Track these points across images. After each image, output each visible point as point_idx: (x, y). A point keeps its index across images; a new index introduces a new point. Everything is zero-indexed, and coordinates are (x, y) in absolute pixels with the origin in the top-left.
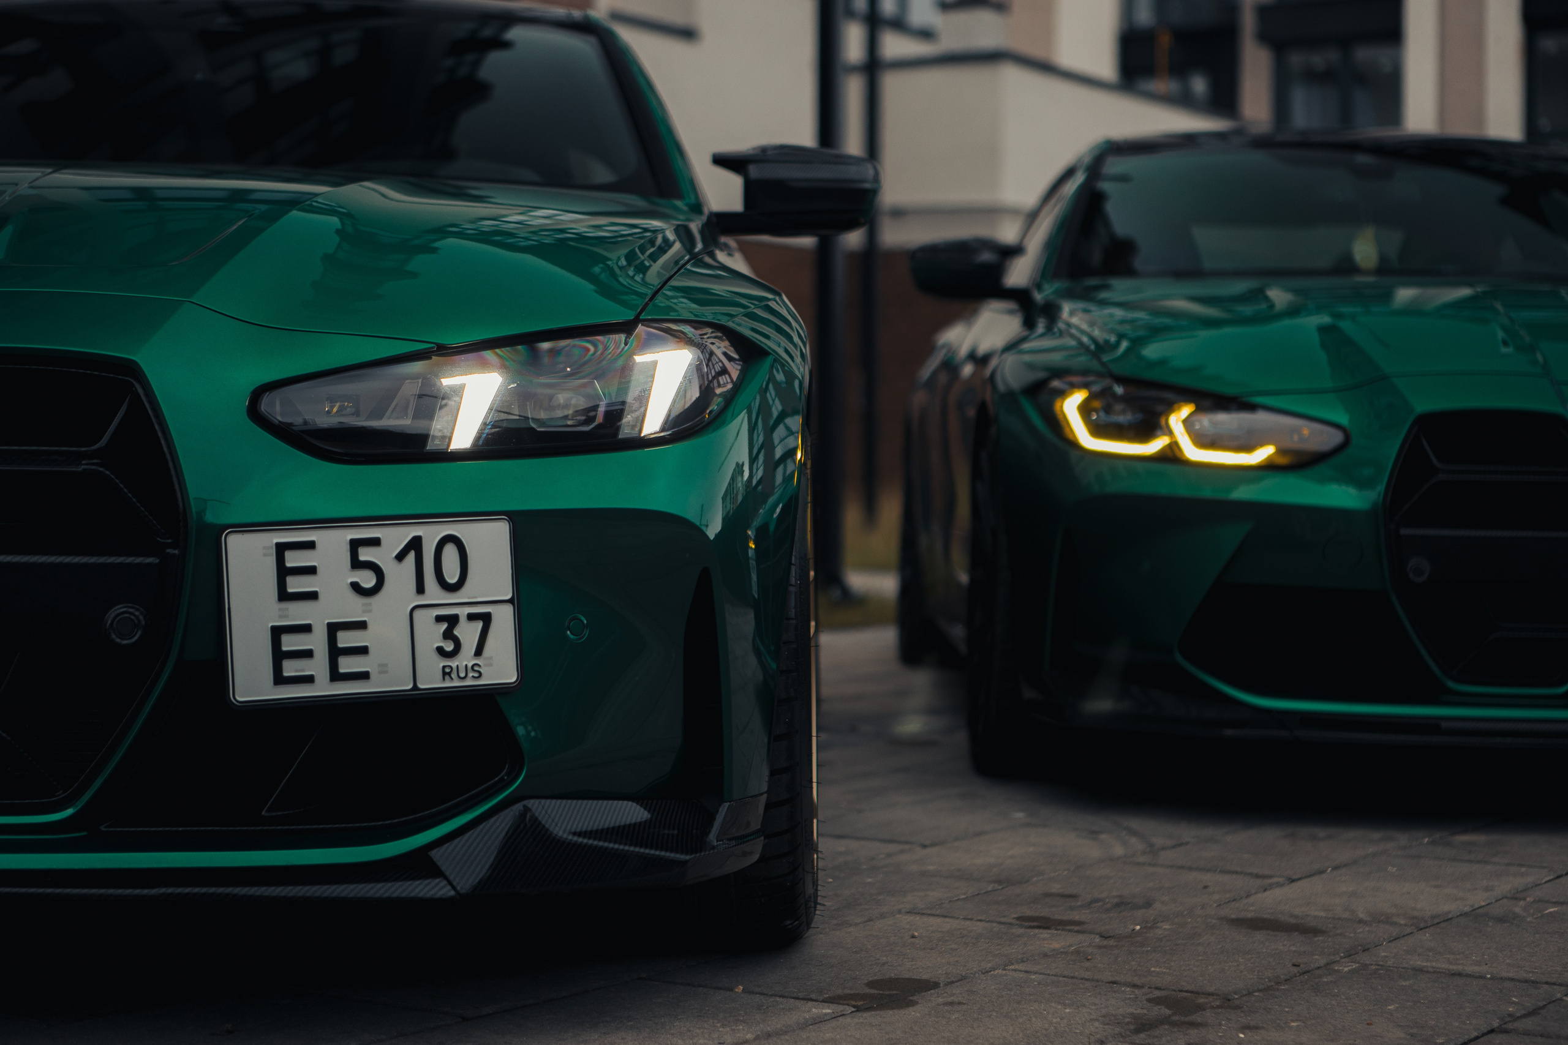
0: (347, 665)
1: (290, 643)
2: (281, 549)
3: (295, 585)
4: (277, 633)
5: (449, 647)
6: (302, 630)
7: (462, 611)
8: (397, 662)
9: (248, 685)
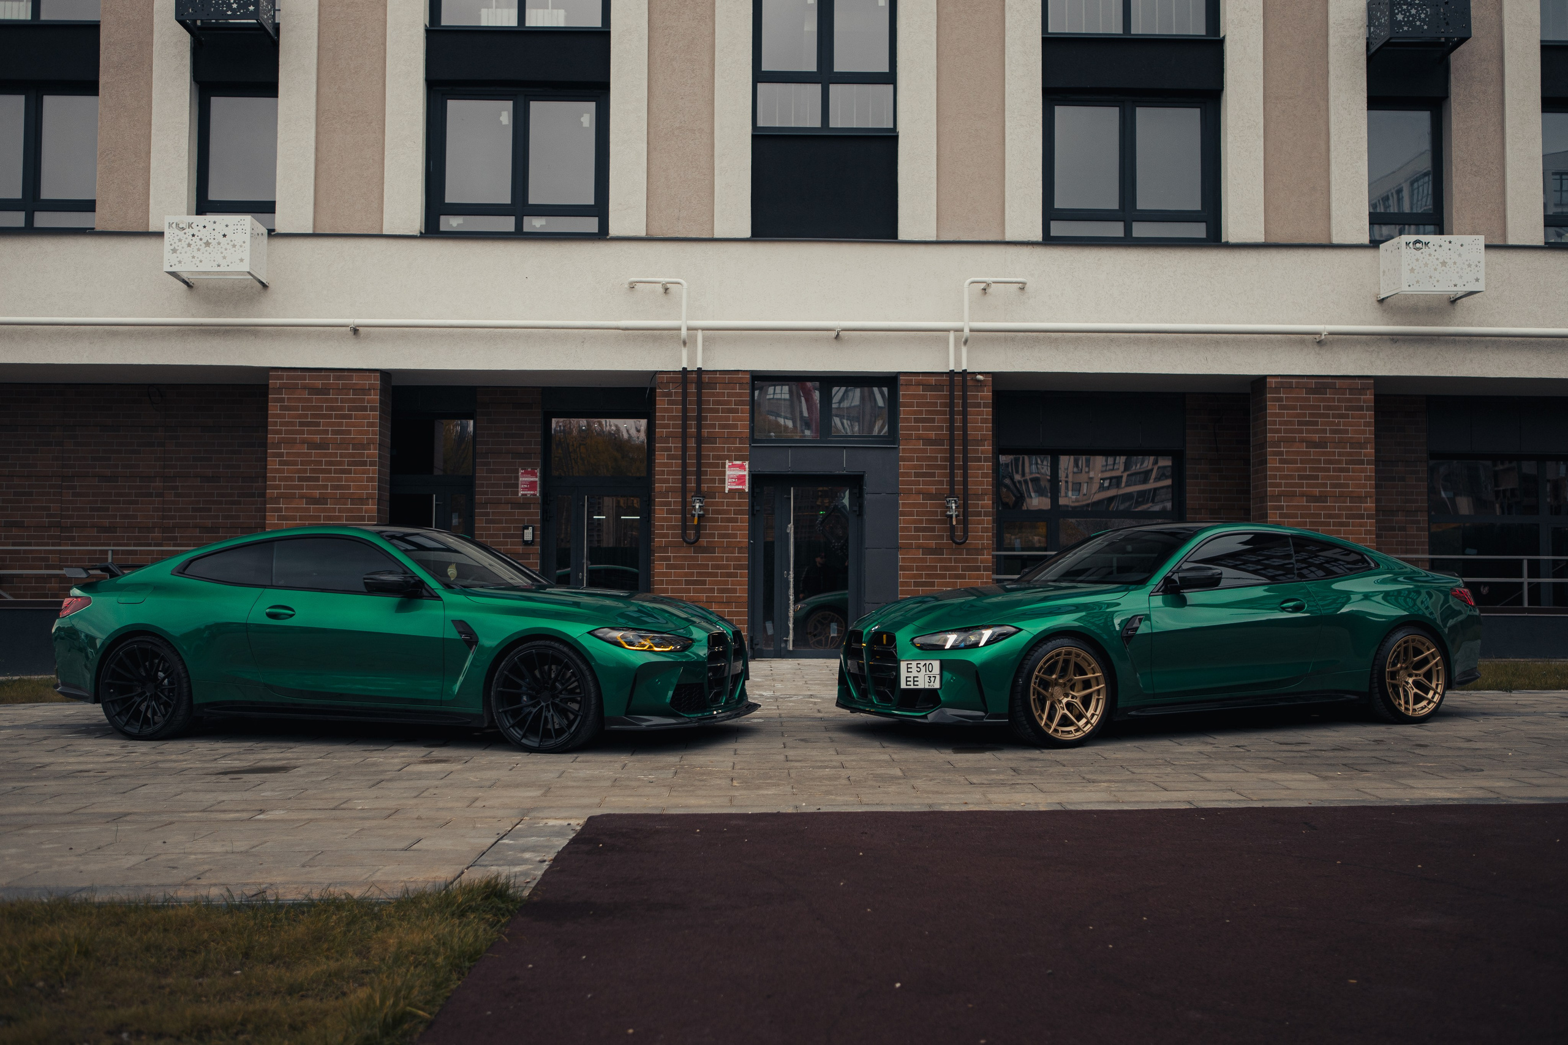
0: (916, 683)
1: (908, 679)
2: (908, 664)
3: (909, 670)
4: (907, 677)
5: (929, 682)
6: (910, 677)
7: (932, 676)
8: (923, 683)
9: (903, 686)
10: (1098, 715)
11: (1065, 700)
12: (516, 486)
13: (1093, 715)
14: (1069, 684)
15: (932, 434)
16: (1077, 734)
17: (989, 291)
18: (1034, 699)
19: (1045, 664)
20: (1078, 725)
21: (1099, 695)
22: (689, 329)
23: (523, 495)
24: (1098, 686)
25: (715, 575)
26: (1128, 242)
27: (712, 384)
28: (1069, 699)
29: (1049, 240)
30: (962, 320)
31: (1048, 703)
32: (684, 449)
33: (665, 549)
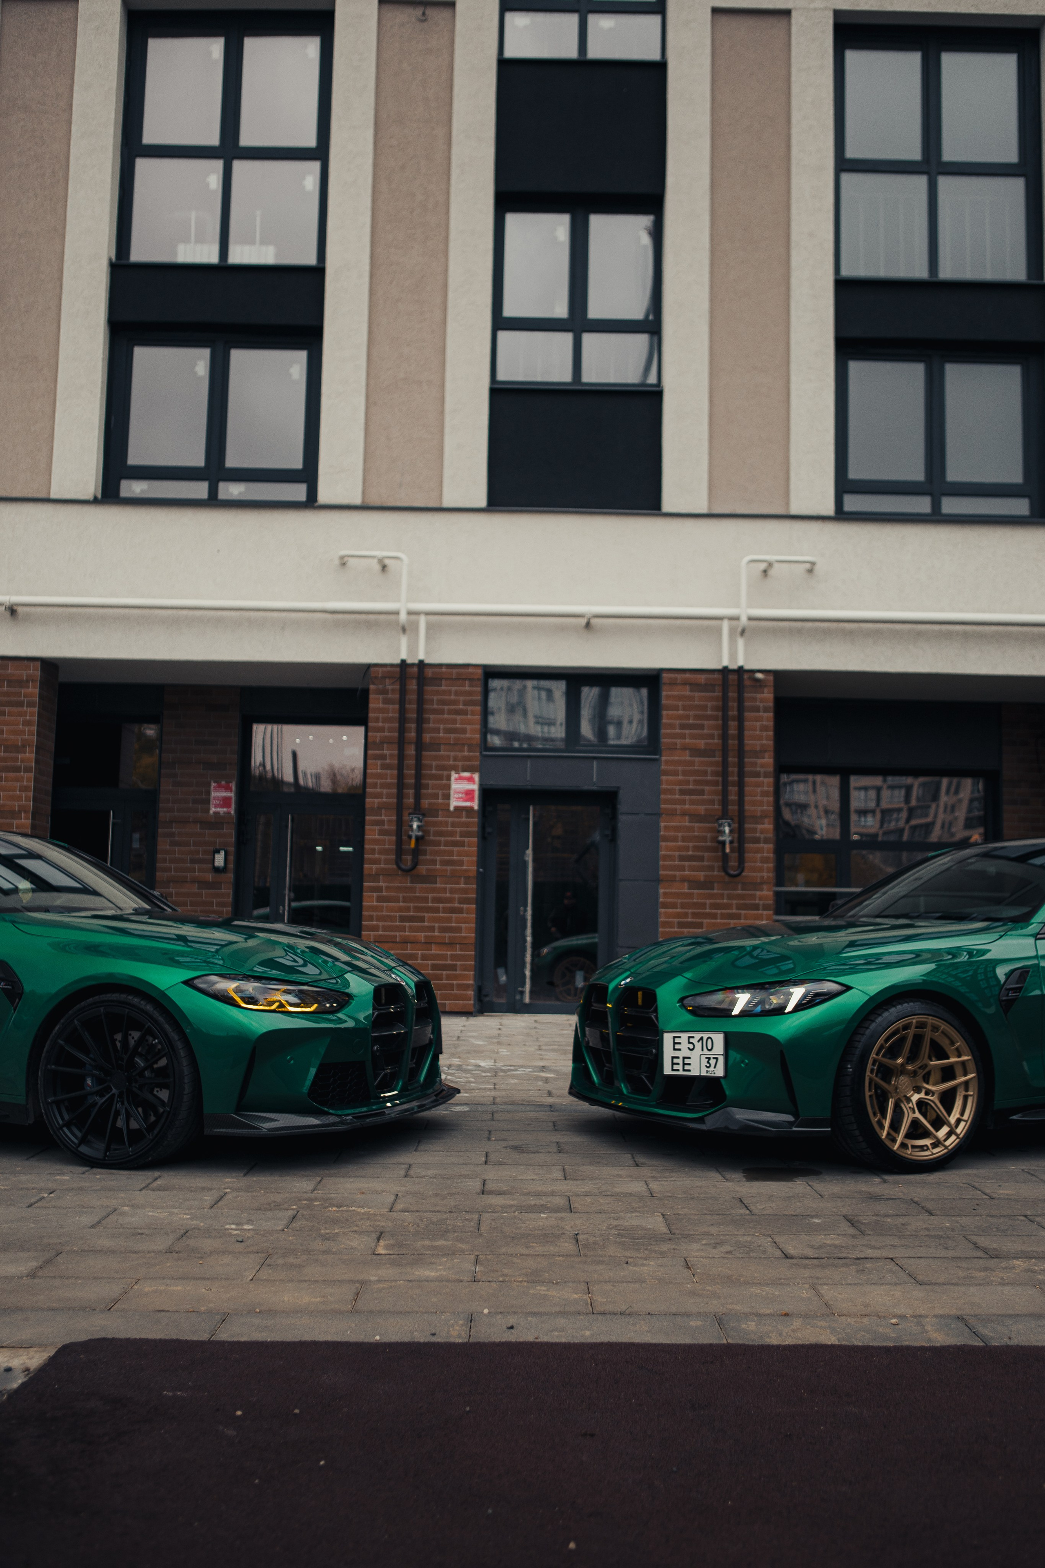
0: (687, 1067)
1: (675, 1061)
2: (675, 1037)
3: (677, 1047)
4: (673, 1058)
5: (708, 1065)
6: (678, 1058)
7: (712, 1057)
8: (697, 1068)
9: (667, 1070)
10: (966, 1121)
11: (915, 1097)
12: (208, 802)
13: (958, 1121)
14: (922, 1073)
15: (701, 744)
16: (935, 1151)
17: (772, 572)
18: (870, 1096)
19: (887, 1040)
20: (936, 1137)
21: (967, 1090)
22: (410, 613)
23: (214, 813)
24: (965, 1075)
25: (436, 910)
26: (936, 517)
27: (437, 680)
28: (922, 1095)
29: (841, 515)
30: (737, 605)
31: (891, 1102)
32: (401, 757)
33: (376, 877)
